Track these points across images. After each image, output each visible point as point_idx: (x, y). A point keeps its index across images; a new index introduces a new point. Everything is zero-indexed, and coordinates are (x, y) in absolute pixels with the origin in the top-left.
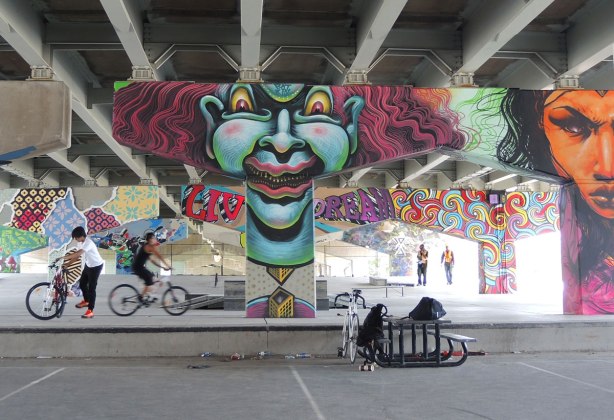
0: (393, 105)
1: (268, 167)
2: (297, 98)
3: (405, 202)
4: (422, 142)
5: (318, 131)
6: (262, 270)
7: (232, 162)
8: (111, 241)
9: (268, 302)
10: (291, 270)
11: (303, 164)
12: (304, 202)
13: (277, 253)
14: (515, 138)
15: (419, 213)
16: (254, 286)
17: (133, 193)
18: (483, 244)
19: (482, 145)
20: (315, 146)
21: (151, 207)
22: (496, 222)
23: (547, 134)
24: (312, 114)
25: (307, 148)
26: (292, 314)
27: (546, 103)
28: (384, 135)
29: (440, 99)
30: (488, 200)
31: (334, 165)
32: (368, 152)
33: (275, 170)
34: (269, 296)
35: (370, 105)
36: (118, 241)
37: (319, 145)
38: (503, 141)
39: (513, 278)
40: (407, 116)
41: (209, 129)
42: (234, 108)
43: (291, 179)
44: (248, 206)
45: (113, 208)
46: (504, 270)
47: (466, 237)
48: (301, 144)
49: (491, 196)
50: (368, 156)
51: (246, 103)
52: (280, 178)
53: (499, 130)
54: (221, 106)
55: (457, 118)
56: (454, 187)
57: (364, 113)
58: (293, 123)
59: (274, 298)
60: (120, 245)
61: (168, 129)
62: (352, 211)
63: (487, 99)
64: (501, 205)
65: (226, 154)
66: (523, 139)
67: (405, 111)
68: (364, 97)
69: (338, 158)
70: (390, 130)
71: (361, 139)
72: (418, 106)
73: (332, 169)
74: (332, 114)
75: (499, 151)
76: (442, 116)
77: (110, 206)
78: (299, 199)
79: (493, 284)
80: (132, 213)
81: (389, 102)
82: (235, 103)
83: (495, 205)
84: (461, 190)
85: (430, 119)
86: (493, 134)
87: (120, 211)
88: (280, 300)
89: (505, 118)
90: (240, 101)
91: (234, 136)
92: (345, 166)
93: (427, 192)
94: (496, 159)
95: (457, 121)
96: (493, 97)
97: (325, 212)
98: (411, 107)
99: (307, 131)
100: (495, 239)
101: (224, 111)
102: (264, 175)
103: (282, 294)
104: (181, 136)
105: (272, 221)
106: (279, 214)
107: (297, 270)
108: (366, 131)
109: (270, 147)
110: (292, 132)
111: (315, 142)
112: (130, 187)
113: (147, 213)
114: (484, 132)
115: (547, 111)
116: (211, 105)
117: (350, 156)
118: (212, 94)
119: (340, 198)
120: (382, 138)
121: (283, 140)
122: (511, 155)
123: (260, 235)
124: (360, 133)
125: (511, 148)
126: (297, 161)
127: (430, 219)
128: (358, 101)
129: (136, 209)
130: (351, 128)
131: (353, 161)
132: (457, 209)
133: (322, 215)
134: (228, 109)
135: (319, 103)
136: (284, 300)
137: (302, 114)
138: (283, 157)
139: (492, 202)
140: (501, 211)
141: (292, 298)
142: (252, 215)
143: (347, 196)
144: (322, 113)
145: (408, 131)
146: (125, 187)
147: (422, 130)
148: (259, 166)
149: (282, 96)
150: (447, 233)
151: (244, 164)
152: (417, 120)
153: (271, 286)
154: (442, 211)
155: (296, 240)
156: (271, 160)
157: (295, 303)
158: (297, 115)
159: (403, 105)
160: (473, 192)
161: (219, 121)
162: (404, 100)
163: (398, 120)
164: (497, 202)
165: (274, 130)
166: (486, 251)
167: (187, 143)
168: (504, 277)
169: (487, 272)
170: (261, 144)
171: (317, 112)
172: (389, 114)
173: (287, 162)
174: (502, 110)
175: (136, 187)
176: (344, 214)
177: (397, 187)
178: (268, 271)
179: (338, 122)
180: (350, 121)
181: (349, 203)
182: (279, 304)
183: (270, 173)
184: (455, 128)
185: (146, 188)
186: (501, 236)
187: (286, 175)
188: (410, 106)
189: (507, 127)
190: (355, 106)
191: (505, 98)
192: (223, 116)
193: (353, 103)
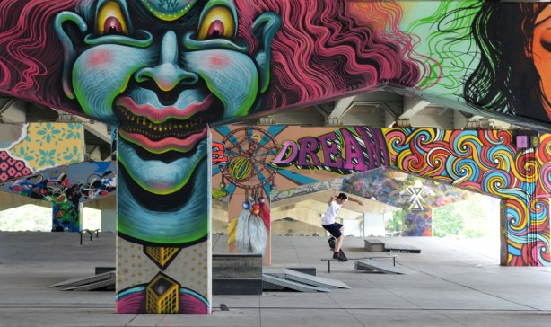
0: (321, 24)
1: (147, 110)
2: (188, 16)
3: (403, 145)
4: (360, 76)
5: (215, 61)
6: (138, 249)
7: (98, 103)
8: (46, 189)
9: (144, 293)
10: (176, 250)
11: (196, 107)
12: (195, 158)
13: (157, 227)
14: (491, 70)
15: (421, 160)
16: (126, 271)
17: (49, 132)
18: (505, 200)
19: (442, 81)
20: (211, 81)
21: (71, 151)
22: (524, 173)
23: (537, 64)
24: (208, 37)
25: (199, 85)
26: (177, 309)
27: (537, 22)
28: (306, 66)
29: (387, 17)
30: (514, 143)
31: (237, 108)
32: (285, 91)
33: (156, 116)
34: (146, 285)
35: (288, 24)
36: (56, 189)
37: (217, 81)
38: (473, 75)
39: (545, 246)
40: (339, 41)
41: (67, 58)
42: (102, 28)
43: (177, 127)
44: (120, 164)
45: (22, 150)
46: (533, 236)
47: (483, 191)
48: (191, 79)
49: (519, 138)
50: (284, 96)
51: (118, 22)
52: (163, 125)
53: (467, 59)
54: (84, 26)
55: (409, 43)
56: (469, 125)
57: (281, 36)
58: (182, 50)
59: (153, 288)
60: (57, 195)
61: (10, 58)
62: (332, 157)
63: (453, 17)
64: (532, 150)
65: (90, 92)
66: (501, 71)
67: (336, 33)
68: (280, 15)
69: (243, 98)
70: (315, 59)
71: (276, 72)
72: (355, 26)
73: (235, 114)
74: (236, 37)
75: (466, 89)
76: (389, 39)
77: (18, 148)
78: (189, 154)
79: (518, 253)
80: (48, 158)
81: (316, 21)
82: (102, 22)
83: (523, 149)
84: (478, 129)
85: (371, 44)
86: (460, 64)
87: (33, 155)
88: (161, 290)
89: (478, 42)
90: (109, 20)
91: (101, 67)
92: (252, 110)
93: (432, 132)
94: (462, 100)
95: (409, 47)
96: (462, 13)
97: (297, 158)
98: (345, 28)
99: (201, 61)
100: (522, 195)
101: (87, 32)
102: (141, 121)
103: (164, 282)
104: (29, 67)
105: (152, 183)
106: (161, 174)
107: (184, 250)
108: (283, 60)
109: (150, 83)
110: (181, 61)
111: (212, 77)
112: (44, 124)
113: (66, 158)
114: (447, 63)
115: (539, 33)
116: (68, 25)
117: (259, 95)
118: (71, 9)
119: (318, 140)
120: (304, 70)
121: (167, 73)
122: (483, 95)
123: (134, 202)
124: (273, 64)
125: (484, 84)
126: (187, 102)
127: (435, 168)
128: (273, 20)
129: (53, 152)
130: (261, 57)
131: (263, 102)
132: (472, 154)
133: (293, 162)
134: (93, 30)
135: (218, 22)
136: (165, 290)
137: (195, 37)
138: (168, 97)
139: (519, 145)
140: (532, 158)
141: (176, 287)
142: (125, 175)
143: (326, 137)
144: (222, 36)
145: (340, 62)
146: (38, 124)
147: (360, 61)
148: (136, 109)
149: (168, 12)
150: (458, 186)
151: (114, 107)
152: (353, 45)
153: (148, 272)
154: (451, 158)
155: (184, 209)
156: (152, 102)
157: (181, 295)
158: (187, 38)
159: (334, 25)
160: (495, 132)
161: (81, 47)
162: (336, 18)
163: (327, 45)
164: (526, 146)
165: (156, 60)
166: (509, 211)
167: (37, 77)
168: (534, 244)
169: (510, 237)
170: (138, 79)
171: (216, 35)
172: (314, 37)
173: (172, 104)
174: (473, 31)
175: (53, 124)
176: (322, 161)
177: (394, 126)
178: (145, 251)
179: (243, 48)
180: (260, 48)
181: (329, 147)
182: (159, 295)
183: (151, 119)
184: (406, 56)
185: (65, 126)
186: (531, 191)
187: (172, 121)
188: (344, 25)
189: (479, 56)
190: (267, 27)
191: (478, 14)
192: (87, 40)
193: (265, 23)
